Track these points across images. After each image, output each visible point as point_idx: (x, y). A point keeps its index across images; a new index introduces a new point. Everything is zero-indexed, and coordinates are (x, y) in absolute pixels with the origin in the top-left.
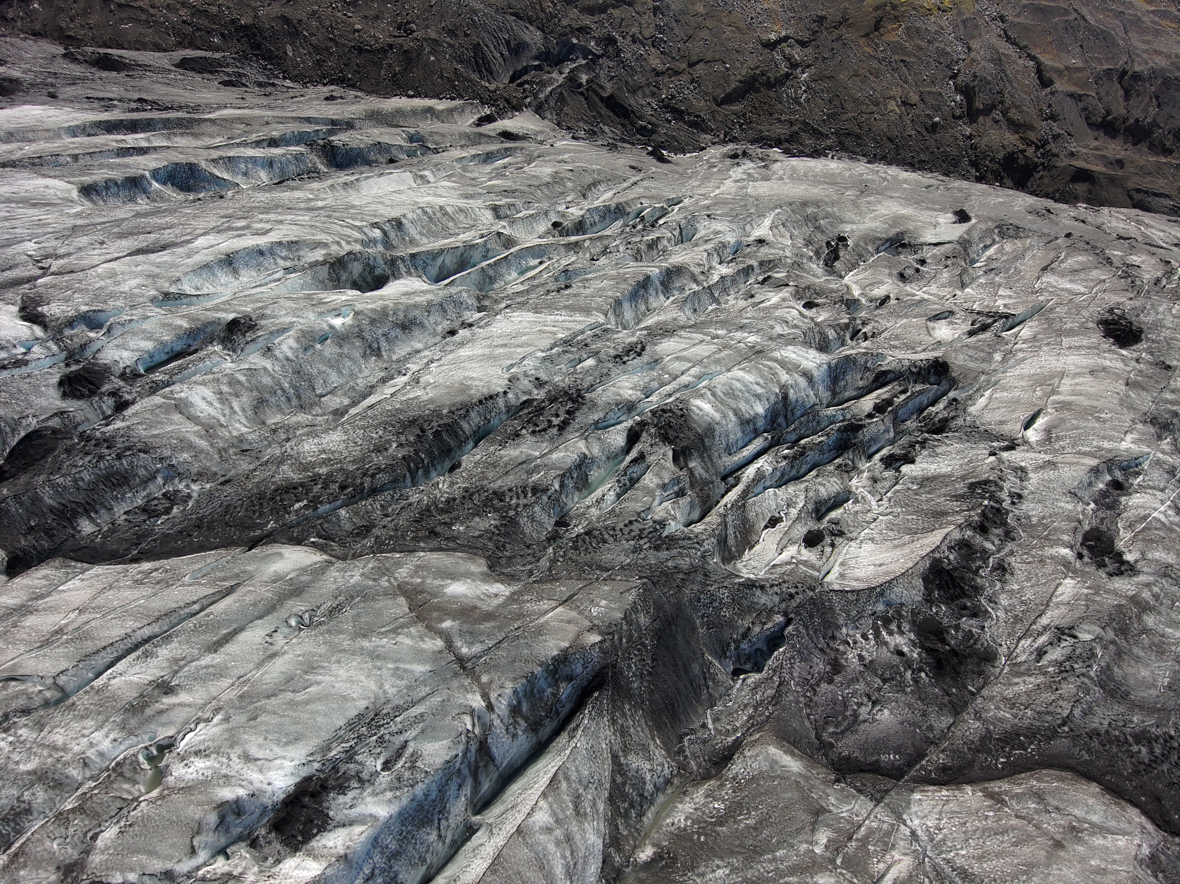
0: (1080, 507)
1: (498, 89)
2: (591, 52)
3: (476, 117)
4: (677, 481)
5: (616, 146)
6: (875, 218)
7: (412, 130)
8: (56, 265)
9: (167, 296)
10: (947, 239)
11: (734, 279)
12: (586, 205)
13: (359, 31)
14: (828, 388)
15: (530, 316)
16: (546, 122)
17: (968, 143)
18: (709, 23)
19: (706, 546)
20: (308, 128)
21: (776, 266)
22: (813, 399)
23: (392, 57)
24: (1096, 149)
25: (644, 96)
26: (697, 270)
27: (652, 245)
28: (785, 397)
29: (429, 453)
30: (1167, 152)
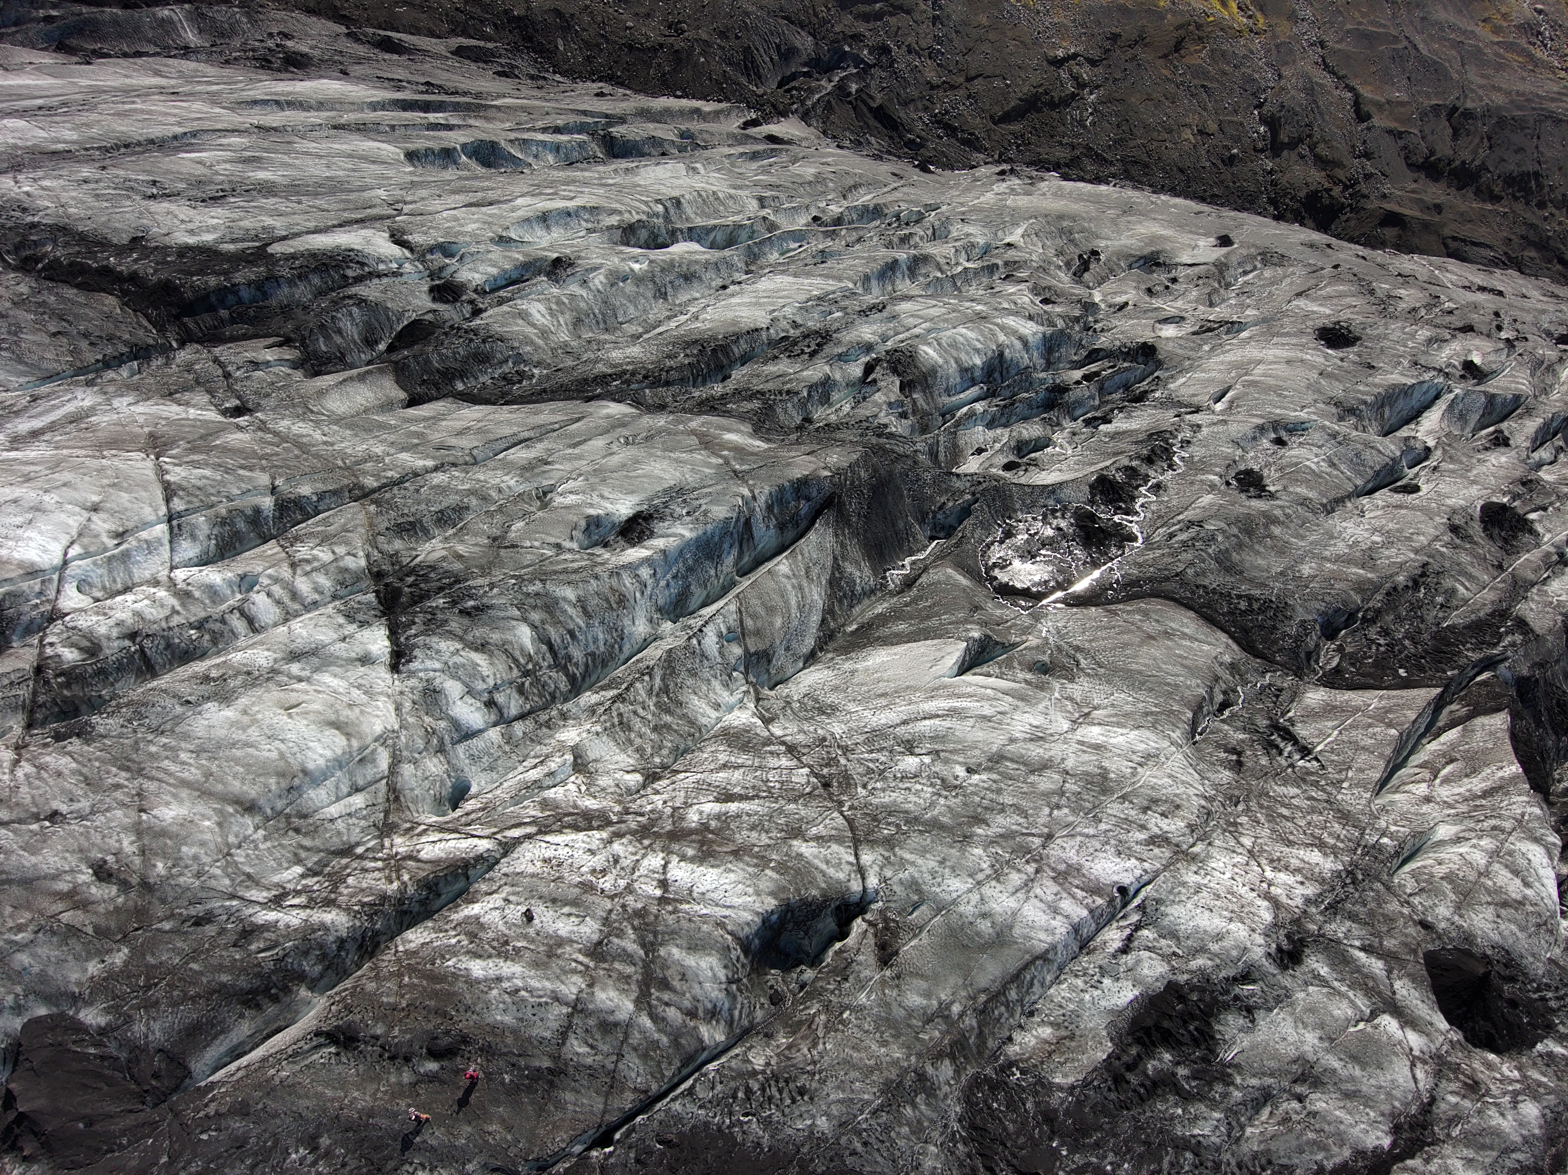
0: (1239, 452)
1: (765, 93)
2: (863, 61)
3: (742, 121)
4: (901, 404)
5: (881, 159)
6: (1132, 236)
7: (683, 127)
8: (407, 208)
9: (501, 237)
10: (1203, 260)
11: (977, 272)
12: (845, 204)
13: (630, 28)
14: (1042, 356)
15: (791, 279)
16: (812, 129)
17: (1268, 178)
18: (991, 36)
19: (919, 446)
20: (589, 120)
21: (1020, 267)
22: (1026, 361)
23: (661, 58)
24: (1413, 192)
25: (916, 110)
26: (942, 261)
27: (905, 240)
28: (1001, 354)
29: (708, 365)
30: (1495, 199)
